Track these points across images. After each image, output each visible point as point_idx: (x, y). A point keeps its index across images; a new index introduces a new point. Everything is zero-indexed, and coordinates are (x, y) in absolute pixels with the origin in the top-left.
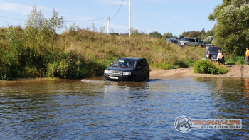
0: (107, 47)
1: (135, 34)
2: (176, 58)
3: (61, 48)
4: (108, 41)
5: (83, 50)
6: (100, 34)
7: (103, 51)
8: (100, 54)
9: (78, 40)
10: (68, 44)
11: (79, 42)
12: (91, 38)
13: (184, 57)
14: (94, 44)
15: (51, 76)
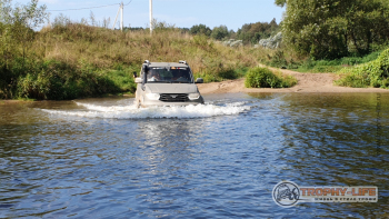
0: (113, 50)
1: (161, 28)
2: (221, 65)
3: (39, 53)
4: (114, 41)
5: (74, 55)
6: (103, 29)
7: (107, 57)
8: (102, 61)
9: (67, 39)
10: (51, 47)
11: (68, 43)
12: (87, 37)
13: (234, 63)
14: (93, 46)
15: (23, 96)
